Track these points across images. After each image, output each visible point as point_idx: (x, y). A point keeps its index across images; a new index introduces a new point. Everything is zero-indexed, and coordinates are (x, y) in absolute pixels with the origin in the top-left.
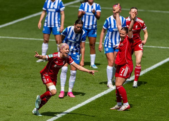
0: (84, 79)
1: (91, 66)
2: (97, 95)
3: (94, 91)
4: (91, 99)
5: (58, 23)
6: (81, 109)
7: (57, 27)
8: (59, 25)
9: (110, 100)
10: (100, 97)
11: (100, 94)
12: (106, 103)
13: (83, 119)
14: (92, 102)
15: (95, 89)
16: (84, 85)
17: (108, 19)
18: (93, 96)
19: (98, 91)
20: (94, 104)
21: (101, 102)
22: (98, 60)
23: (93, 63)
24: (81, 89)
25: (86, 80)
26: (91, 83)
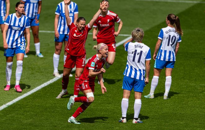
0: (30, 68)
1: (36, 55)
2: (43, 84)
3: (40, 80)
4: (37, 88)
5: (4, 12)
6: (27, 98)
7: (2, 17)
8: (4, 14)
9: (56, 89)
10: (46, 86)
11: (46, 83)
12: (52, 92)
13: (29, 109)
14: (38, 91)
15: (40, 78)
16: (30, 74)
17: (59, 4)
18: (39, 85)
19: (44, 80)
20: (40, 94)
21: (47, 91)
22: (44, 49)
23: (38, 52)
24: (26, 78)
25: (32, 69)
26: (37, 72)
